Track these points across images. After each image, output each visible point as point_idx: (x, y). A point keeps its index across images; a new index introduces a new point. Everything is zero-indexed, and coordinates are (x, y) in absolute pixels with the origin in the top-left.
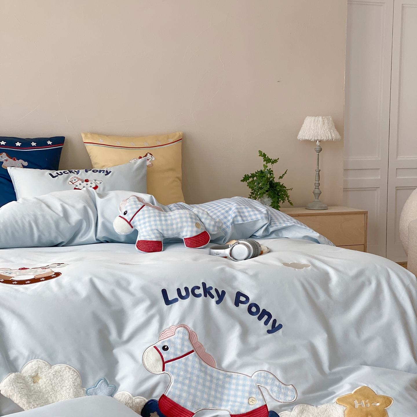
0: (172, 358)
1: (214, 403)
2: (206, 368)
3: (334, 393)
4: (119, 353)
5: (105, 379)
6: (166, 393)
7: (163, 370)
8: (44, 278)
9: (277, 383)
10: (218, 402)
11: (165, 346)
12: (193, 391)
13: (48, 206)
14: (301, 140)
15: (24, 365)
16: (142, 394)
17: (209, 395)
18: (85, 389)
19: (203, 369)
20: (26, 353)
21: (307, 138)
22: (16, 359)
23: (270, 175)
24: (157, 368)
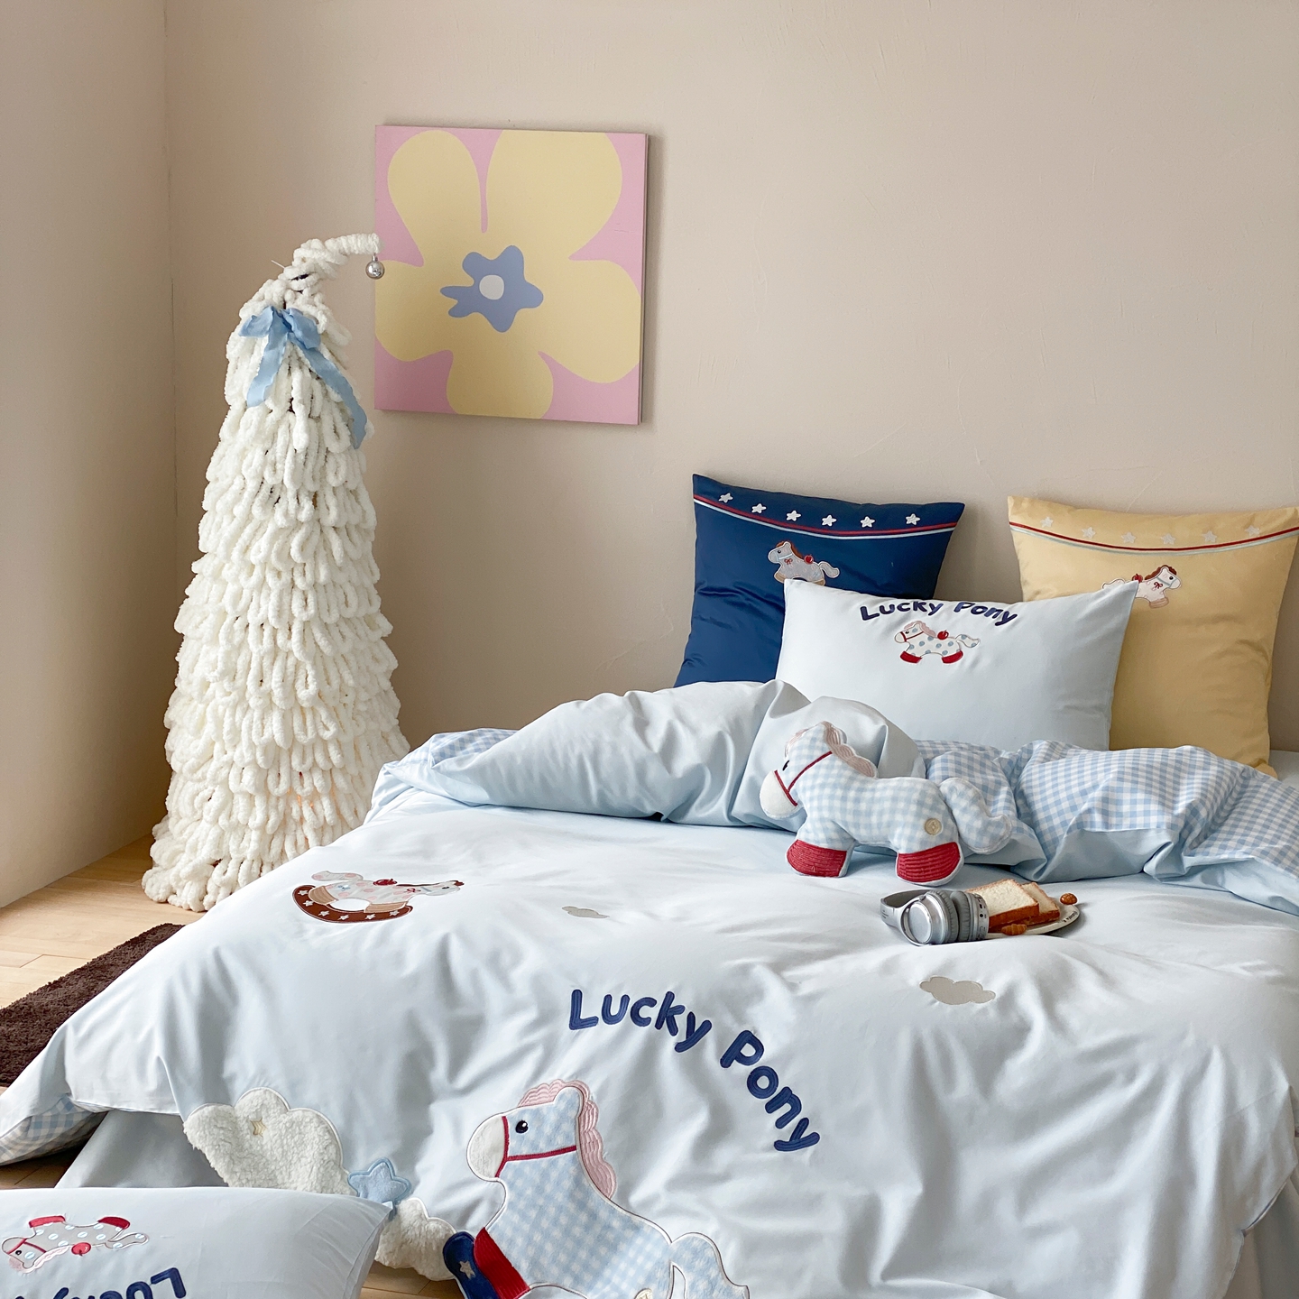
0: (524, 1153)
1: (577, 1279)
2: (588, 1194)
4: (440, 1113)
5: (389, 1161)
6: (491, 1226)
7: (497, 1175)
8: (376, 914)
9: (714, 1272)
11: (523, 1122)
12: (539, 1238)
15: (243, 1095)
16: (446, 1215)
17: (573, 1257)
18: (346, 1173)
19: (579, 1195)
20: (252, 1070)
22: (232, 1078)
24: (487, 1166)
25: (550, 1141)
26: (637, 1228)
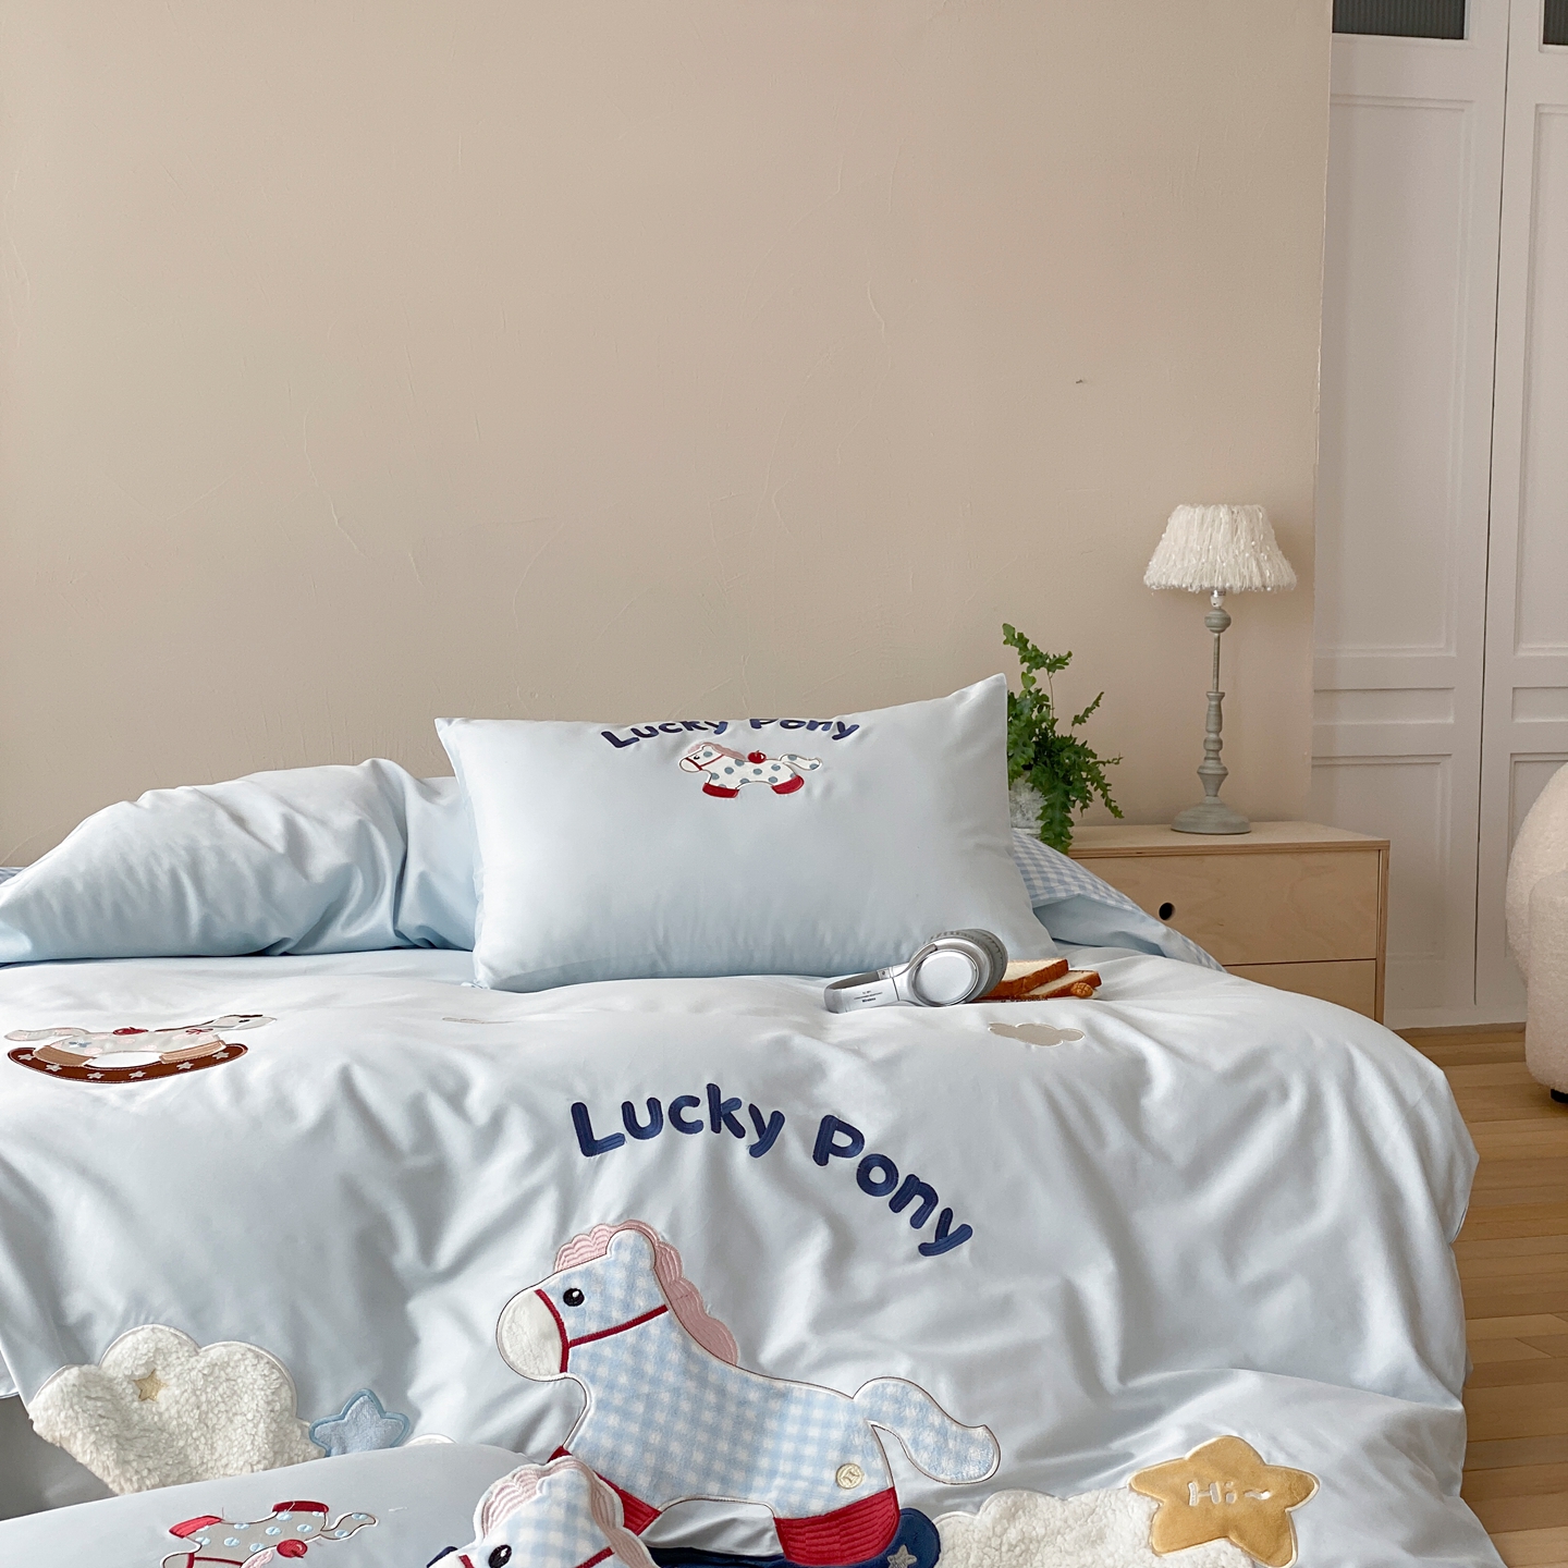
0: (594, 1330)
2: (705, 1365)
3: (1128, 1456)
4: (426, 1311)
5: (372, 1392)
6: (570, 1443)
7: (563, 1368)
8: (190, 1061)
9: (936, 1419)
10: (738, 1476)
11: (572, 1291)
13: (239, 820)
14: (1154, 587)
15: (111, 1344)
18: (308, 1424)
19: (695, 1369)
20: (117, 1303)
21: (1175, 583)
23: (1040, 710)
24: (542, 1361)
25: (627, 1306)
26: (783, 1396)
